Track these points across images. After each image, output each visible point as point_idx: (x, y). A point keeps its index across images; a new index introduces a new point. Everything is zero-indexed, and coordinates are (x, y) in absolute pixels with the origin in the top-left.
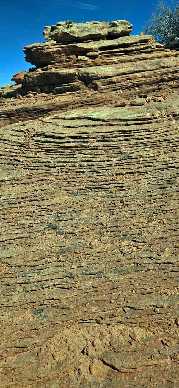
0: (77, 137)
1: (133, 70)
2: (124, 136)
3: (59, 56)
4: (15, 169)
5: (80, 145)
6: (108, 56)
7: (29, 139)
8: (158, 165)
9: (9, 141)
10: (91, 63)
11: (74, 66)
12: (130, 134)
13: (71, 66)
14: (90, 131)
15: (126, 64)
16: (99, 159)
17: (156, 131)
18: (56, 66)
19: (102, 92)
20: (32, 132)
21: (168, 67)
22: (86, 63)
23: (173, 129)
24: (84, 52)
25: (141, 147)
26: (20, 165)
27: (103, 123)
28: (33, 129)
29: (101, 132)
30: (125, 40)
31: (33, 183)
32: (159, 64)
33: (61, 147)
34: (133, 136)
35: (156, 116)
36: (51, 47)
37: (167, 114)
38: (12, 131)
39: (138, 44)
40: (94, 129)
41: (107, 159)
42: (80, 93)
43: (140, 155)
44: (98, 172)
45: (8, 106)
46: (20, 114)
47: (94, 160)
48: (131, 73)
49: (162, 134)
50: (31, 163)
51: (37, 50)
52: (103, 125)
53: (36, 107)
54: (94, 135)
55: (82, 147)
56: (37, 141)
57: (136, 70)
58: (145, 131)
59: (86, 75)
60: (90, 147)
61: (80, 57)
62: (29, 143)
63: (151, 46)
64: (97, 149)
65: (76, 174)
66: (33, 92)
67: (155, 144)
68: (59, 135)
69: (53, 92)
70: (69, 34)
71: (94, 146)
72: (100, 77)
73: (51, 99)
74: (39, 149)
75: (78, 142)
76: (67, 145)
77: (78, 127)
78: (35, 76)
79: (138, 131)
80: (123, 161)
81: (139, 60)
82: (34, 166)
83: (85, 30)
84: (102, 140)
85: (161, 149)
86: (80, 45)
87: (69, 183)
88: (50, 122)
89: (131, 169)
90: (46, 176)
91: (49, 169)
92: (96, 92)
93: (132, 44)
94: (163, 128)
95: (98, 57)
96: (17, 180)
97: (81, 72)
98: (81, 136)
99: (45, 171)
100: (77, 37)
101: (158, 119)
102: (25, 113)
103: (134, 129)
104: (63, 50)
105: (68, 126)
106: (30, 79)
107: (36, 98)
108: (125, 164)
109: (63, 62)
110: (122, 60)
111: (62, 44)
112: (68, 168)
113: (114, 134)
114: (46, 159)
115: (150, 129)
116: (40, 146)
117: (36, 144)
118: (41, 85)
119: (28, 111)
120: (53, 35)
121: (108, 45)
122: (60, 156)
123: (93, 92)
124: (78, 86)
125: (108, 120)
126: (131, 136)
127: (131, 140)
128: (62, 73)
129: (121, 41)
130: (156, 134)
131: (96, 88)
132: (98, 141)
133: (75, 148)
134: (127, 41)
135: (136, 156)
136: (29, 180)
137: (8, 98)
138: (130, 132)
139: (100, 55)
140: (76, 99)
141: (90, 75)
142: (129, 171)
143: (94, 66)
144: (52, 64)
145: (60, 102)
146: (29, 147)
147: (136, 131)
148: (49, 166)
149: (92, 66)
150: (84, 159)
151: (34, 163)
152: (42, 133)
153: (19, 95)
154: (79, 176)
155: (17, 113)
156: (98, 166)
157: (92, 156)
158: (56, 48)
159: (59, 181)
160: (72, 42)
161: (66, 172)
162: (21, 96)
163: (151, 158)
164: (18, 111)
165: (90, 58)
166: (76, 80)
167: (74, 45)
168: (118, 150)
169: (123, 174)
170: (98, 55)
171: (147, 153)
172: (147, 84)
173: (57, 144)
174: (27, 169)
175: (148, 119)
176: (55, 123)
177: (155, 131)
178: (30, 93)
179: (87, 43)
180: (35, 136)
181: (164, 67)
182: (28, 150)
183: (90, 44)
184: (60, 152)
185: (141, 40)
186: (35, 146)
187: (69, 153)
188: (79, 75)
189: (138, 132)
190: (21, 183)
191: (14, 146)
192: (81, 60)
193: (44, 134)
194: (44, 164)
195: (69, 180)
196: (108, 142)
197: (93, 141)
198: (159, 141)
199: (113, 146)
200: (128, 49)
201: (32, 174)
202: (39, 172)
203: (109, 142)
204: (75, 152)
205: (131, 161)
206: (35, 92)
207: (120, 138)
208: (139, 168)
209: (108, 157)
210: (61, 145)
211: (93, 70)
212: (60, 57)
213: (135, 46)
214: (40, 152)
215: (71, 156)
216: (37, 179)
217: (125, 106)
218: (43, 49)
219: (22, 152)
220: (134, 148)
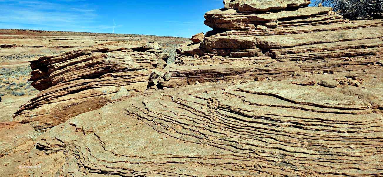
0: (266, 118)
1: (313, 41)
2: (321, 125)
3: (238, 24)
4: (200, 144)
5: (270, 128)
6: (286, 26)
7: (213, 110)
8: (367, 168)
9: (192, 108)
10: (269, 32)
11: (252, 34)
12: (329, 124)
13: (249, 34)
14: (280, 114)
15: (305, 34)
16: (293, 149)
17: (361, 125)
18: (235, 32)
19: (280, 61)
20: (216, 103)
21: (351, 40)
22: (264, 32)
23: (381, 124)
24: (263, 22)
25: (344, 143)
26: (204, 139)
27: (294, 105)
28: (216, 99)
29: (294, 117)
30: (304, 12)
31: (220, 165)
32: (341, 36)
33: (248, 126)
34: (333, 127)
35: (358, 107)
36: (231, 16)
37: (371, 106)
38: (194, 97)
39: (317, 15)
40: (284, 111)
41: (302, 150)
42: (257, 60)
43: (344, 152)
44: (293, 165)
45: (186, 65)
46: (198, 74)
47: (287, 149)
48: (311, 44)
49: (368, 129)
50: (216, 139)
51: (219, 18)
52: (294, 107)
53: (214, 70)
54: (286, 119)
55: (272, 130)
56: (222, 115)
57: (316, 41)
58: (347, 124)
59: (264, 44)
60: (281, 132)
61: (259, 27)
62: (213, 115)
63: (331, 17)
64: (290, 136)
65: (266, 162)
66: (210, 54)
67: (360, 141)
68: (246, 113)
69: (230, 56)
70: (250, 6)
71: (286, 132)
72: (279, 46)
73: (227, 62)
74: (225, 124)
75: (267, 124)
76: (255, 125)
77: (265, 105)
78: (214, 40)
79: (338, 122)
80: (322, 157)
81: (318, 31)
82: (219, 144)
83: (266, 3)
84: (295, 126)
85: (370, 148)
86: (260, 16)
87: (259, 173)
88: (234, 95)
89: (334, 168)
90: (234, 159)
91: (236, 151)
92: (274, 60)
93: (311, 15)
94: (369, 122)
95: (277, 26)
96: (203, 158)
97: (259, 41)
98: (270, 118)
99: (232, 153)
100: (257, 9)
101: (361, 111)
102: (202, 74)
103: (333, 120)
104: (242, 19)
105: (256, 104)
106: (209, 43)
107: (213, 60)
108: (326, 160)
109: (241, 29)
110: (301, 30)
111: (243, 14)
112: (258, 153)
113: (309, 121)
114: (232, 137)
115: (353, 122)
116: (225, 121)
117: (221, 118)
118: (219, 49)
119: (205, 73)
120: (233, 5)
121: (288, 16)
122: (248, 137)
123: (271, 60)
124: (255, 53)
125: (300, 102)
126: (331, 126)
127: (330, 131)
128: (240, 40)
129: (300, 12)
130: (361, 128)
131: (274, 56)
132: (290, 126)
133: (264, 131)
134: (306, 12)
135: (339, 153)
136: (214, 161)
137: (185, 56)
138: (329, 122)
139: (279, 25)
140: (255, 66)
141: (269, 44)
142: (331, 171)
143: (272, 35)
144: (230, 30)
145: (237, 67)
146: (214, 121)
147: (335, 122)
148: (236, 147)
149: (270, 35)
150: (275, 146)
151: (219, 140)
152: (228, 107)
153: (197, 55)
154: (270, 166)
155: (195, 74)
156: (292, 158)
157: (284, 143)
158: (236, 17)
159: (248, 168)
160: (252, 13)
161: (255, 158)
162: (198, 56)
163: (357, 159)
164: (196, 72)
165: (269, 27)
166: (254, 47)
167: (254, 15)
168: (316, 142)
169: (325, 174)
170: (277, 25)
171: (353, 152)
172: (330, 57)
173: (243, 123)
174: (213, 146)
175: (349, 109)
176: (239, 96)
177: (359, 125)
178: (207, 54)
179: (267, 14)
180: (220, 108)
181: (347, 40)
182: (213, 123)
183: (269, 15)
184: (247, 132)
185: (320, 12)
186: (219, 119)
187: (258, 134)
188: (257, 42)
189: (338, 124)
190: (207, 164)
191: (198, 115)
192: (260, 29)
193: (229, 108)
194: (230, 143)
195: (259, 168)
196: (302, 129)
197: (285, 125)
198: (366, 138)
199: (309, 135)
200: (307, 20)
201: (218, 154)
202: (226, 152)
203: (304, 129)
204: (264, 135)
205: (333, 157)
206: (212, 54)
207: (317, 127)
208: (343, 169)
209: (304, 148)
210: (249, 124)
211: (271, 40)
212: (240, 25)
213: (314, 17)
214: (226, 128)
215: (260, 139)
216: (223, 161)
217: (313, 85)
218: (224, 18)
219: (207, 125)
220: (335, 142)
